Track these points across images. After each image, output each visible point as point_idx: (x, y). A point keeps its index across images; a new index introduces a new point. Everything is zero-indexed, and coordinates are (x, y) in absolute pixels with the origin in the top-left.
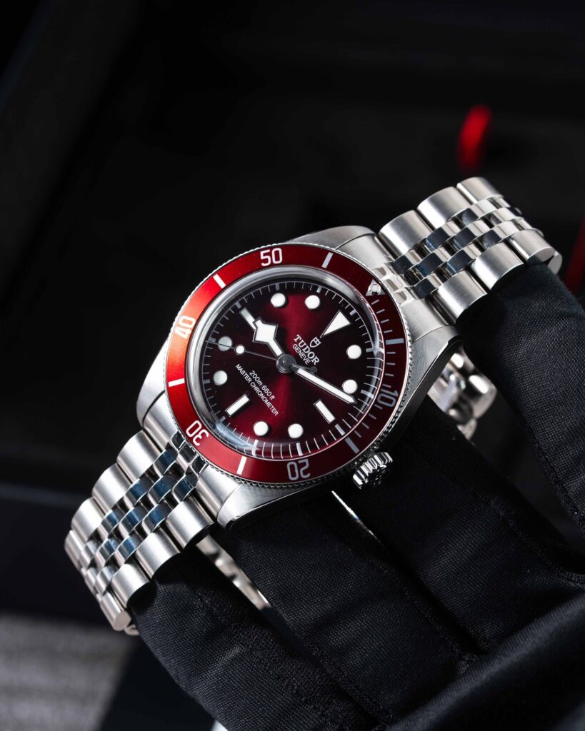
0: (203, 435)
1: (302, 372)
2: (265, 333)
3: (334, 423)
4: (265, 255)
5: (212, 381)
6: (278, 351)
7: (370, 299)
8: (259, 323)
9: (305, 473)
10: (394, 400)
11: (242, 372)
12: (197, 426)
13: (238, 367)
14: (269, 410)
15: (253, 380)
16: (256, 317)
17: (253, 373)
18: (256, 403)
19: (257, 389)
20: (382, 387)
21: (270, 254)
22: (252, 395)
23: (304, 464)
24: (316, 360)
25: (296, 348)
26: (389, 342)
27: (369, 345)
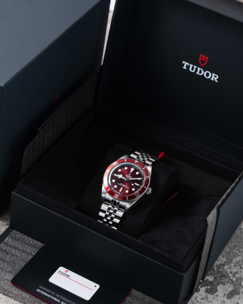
0: (118, 196)
1: (130, 179)
2: (120, 176)
3: (139, 186)
5: (114, 187)
6: (124, 178)
7: (136, 164)
8: (118, 175)
9: (139, 195)
10: (149, 177)
11: (119, 184)
12: (116, 195)
13: (118, 184)
14: (127, 188)
16: (117, 174)
17: (121, 184)
18: (124, 188)
19: (123, 186)
20: (145, 176)
21: (115, 163)
22: (122, 187)
24: (131, 177)
25: (127, 177)
26: (143, 169)
27: (139, 171)
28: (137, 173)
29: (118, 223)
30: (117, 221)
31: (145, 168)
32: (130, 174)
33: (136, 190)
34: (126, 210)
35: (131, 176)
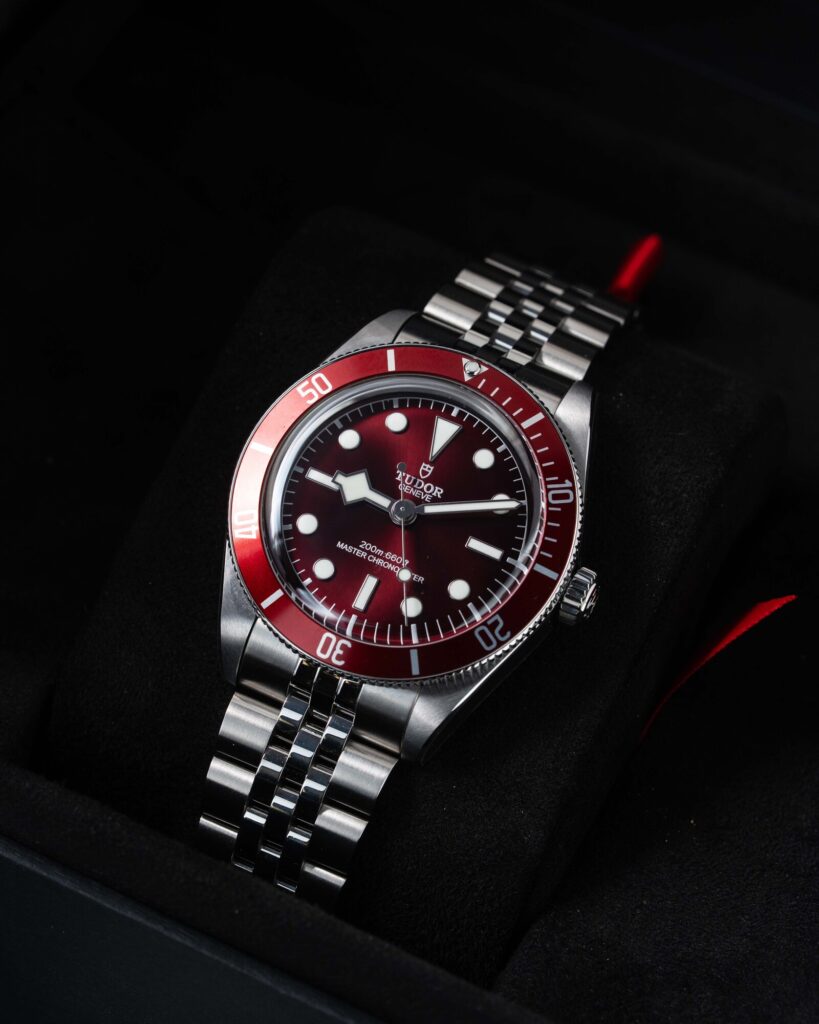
0: (343, 647)
1: (430, 509)
2: (356, 487)
3: (504, 557)
4: (304, 389)
5: (315, 578)
6: (382, 501)
7: (472, 384)
8: (340, 479)
9: (503, 633)
10: (570, 492)
11: (349, 549)
12: (329, 640)
13: (341, 545)
15: (369, 553)
16: (330, 472)
17: (365, 544)
18: (385, 579)
19: (379, 562)
20: (547, 483)
21: (311, 386)
22: (378, 572)
23: (496, 623)
24: (438, 492)
25: (404, 488)
26: (526, 424)
27: (498, 443)
28: (484, 459)
29: (356, 838)
30: (347, 825)
31: (539, 417)
32: (428, 468)
33: (478, 596)
34: (408, 748)
35: (433, 479)
